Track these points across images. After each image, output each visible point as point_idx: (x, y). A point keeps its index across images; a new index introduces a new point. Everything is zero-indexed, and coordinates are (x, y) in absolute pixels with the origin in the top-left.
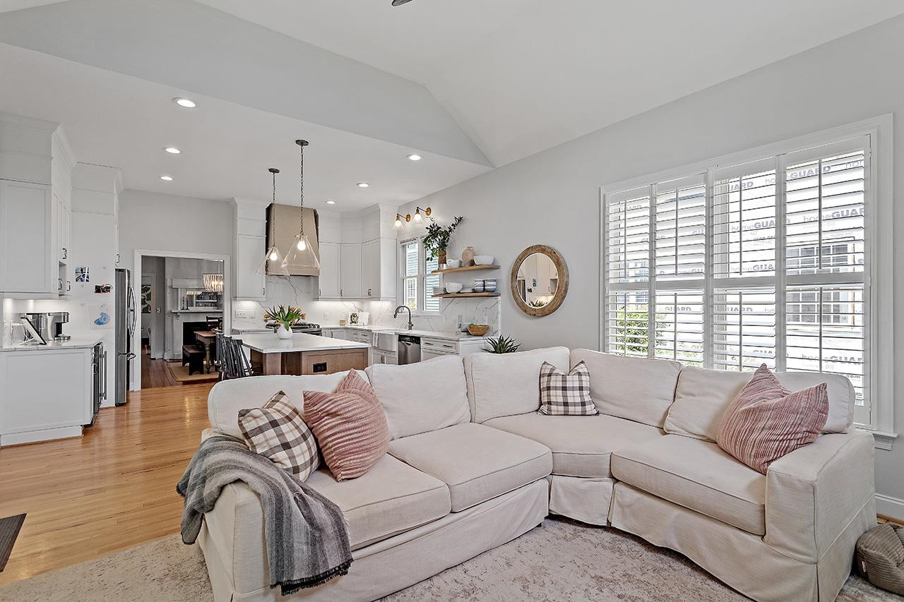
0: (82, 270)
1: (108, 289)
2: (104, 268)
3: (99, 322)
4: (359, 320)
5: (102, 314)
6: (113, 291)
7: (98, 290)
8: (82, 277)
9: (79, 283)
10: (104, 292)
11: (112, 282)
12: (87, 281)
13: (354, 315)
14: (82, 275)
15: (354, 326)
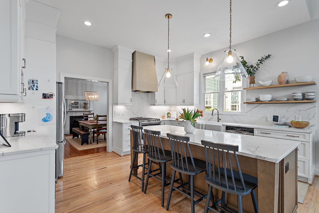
0: (33, 81)
1: (51, 96)
2: (49, 81)
3: (45, 120)
4: (172, 116)
5: (47, 114)
6: (55, 98)
7: (45, 96)
8: (33, 87)
9: (31, 91)
10: (49, 98)
11: (54, 91)
12: (37, 89)
13: (168, 113)
14: (33, 85)
15: (169, 119)
